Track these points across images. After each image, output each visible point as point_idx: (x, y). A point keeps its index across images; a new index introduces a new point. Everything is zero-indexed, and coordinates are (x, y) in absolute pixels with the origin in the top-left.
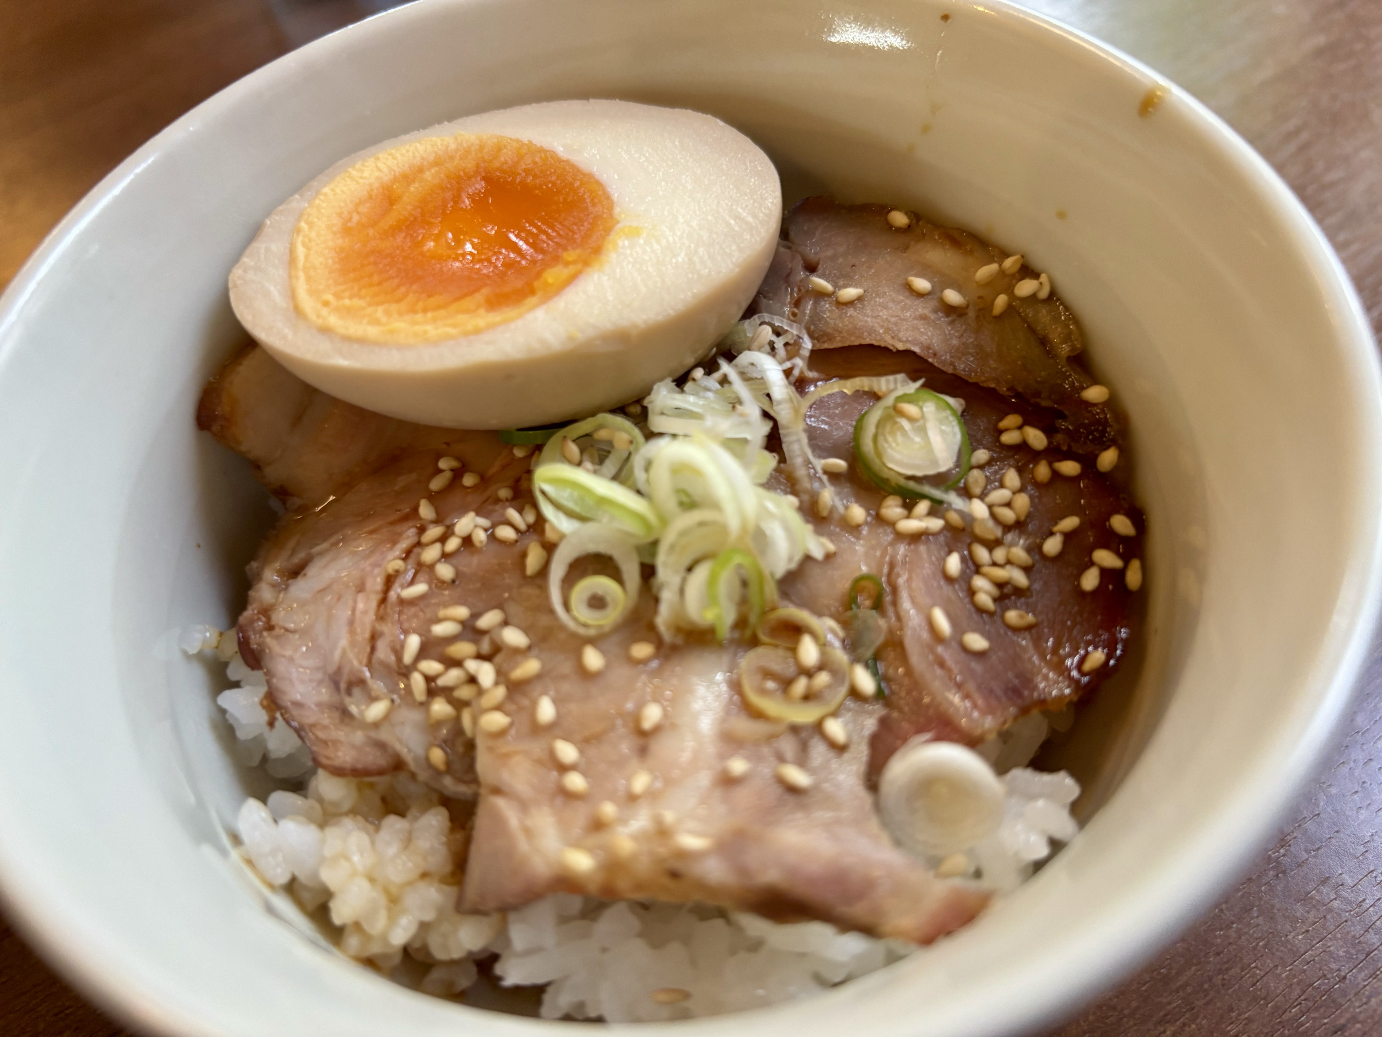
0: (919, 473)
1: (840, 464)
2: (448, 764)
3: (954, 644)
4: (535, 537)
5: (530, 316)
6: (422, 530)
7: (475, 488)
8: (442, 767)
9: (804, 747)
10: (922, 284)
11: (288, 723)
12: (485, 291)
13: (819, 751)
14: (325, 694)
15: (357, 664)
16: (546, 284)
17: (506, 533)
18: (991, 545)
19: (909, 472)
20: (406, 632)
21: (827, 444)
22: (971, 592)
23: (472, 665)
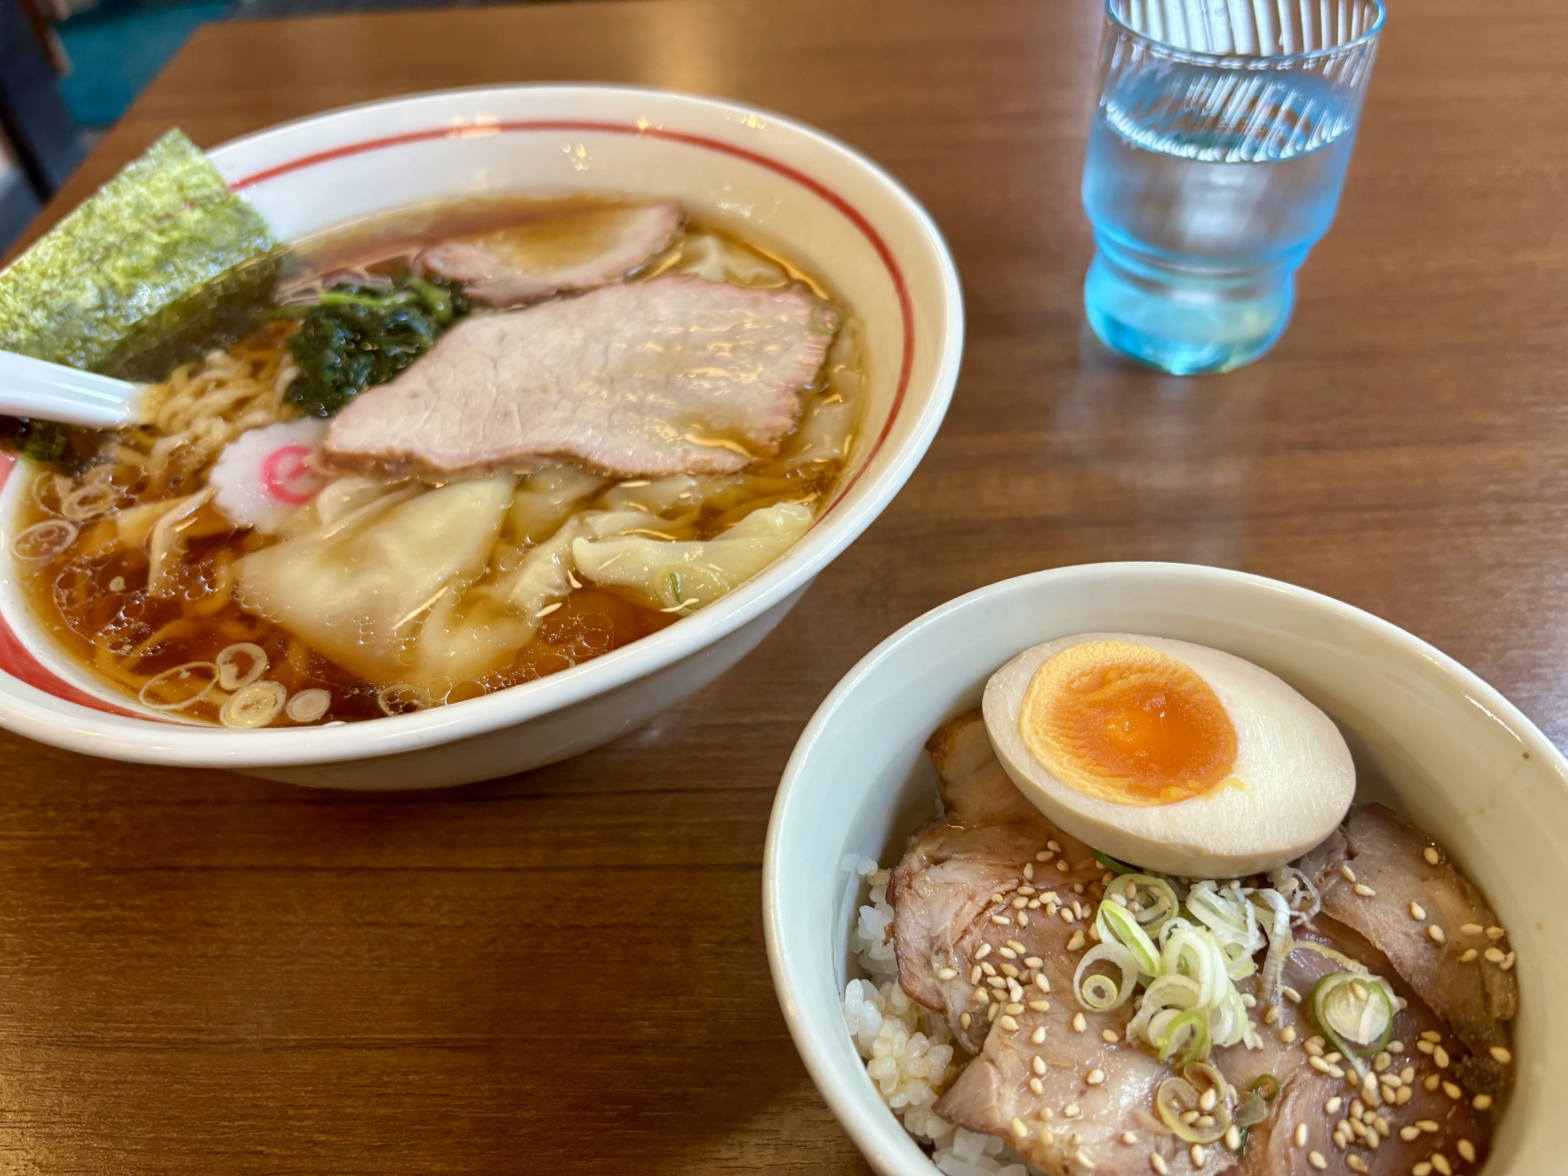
0: (1344, 1035)
1: (1297, 997)
2: (970, 1027)
3: (1303, 1153)
4: (1083, 927)
5: (1149, 809)
6: (1021, 884)
7: (1063, 873)
8: (966, 1027)
9: (1176, 1152)
10: (1419, 912)
11: (895, 950)
12: (1131, 779)
13: (1182, 1159)
14: (923, 946)
15: (949, 940)
16: (1169, 794)
17: (1067, 915)
18: (1368, 1108)
19: (1338, 1031)
20: (986, 941)
21: (1295, 976)
22: (1336, 1129)
23: (1012, 982)
